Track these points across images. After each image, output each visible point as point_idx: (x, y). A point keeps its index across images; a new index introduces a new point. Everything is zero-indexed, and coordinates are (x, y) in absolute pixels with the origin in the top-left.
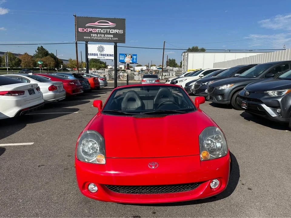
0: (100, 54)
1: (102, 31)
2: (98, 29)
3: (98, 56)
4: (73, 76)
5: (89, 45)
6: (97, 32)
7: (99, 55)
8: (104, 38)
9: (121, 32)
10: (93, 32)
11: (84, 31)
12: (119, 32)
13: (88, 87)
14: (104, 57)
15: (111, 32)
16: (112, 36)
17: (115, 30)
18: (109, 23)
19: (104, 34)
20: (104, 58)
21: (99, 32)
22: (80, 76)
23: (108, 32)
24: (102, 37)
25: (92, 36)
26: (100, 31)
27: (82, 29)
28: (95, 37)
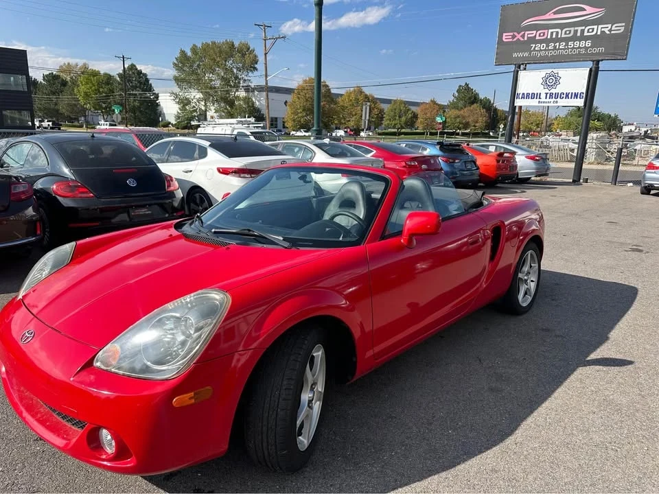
0: (547, 94)
1: (562, 34)
2: (550, 31)
3: (540, 100)
4: (438, 147)
5: (522, 74)
6: (549, 37)
7: (543, 96)
8: (564, 52)
9: (619, 28)
10: (538, 38)
11: (515, 40)
12: (610, 30)
13: (472, 174)
14: (557, 102)
15: (586, 34)
16: (588, 44)
17: (600, 26)
18: (585, 10)
19: (567, 40)
20: (555, 105)
21: (554, 36)
22: (457, 148)
23: (579, 34)
24: (559, 49)
25: (534, 50)
26: (557, 33)
27: (512, 34)
28: (541, 50)
